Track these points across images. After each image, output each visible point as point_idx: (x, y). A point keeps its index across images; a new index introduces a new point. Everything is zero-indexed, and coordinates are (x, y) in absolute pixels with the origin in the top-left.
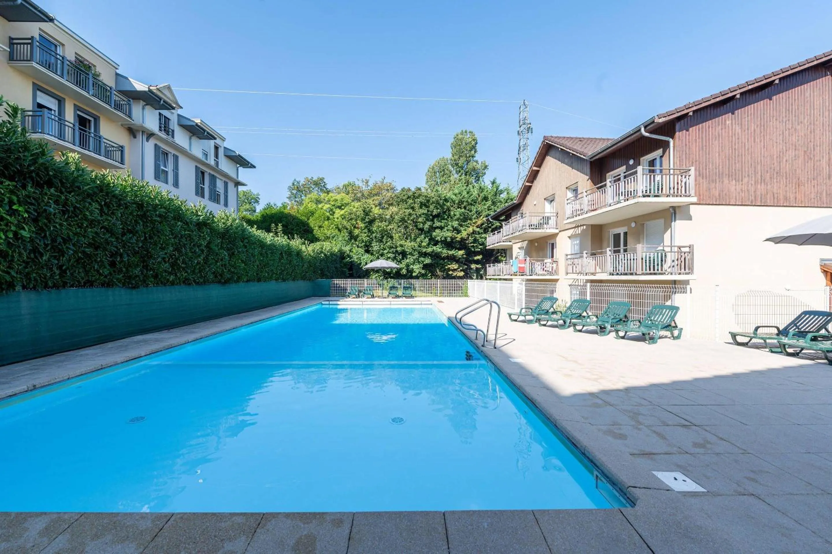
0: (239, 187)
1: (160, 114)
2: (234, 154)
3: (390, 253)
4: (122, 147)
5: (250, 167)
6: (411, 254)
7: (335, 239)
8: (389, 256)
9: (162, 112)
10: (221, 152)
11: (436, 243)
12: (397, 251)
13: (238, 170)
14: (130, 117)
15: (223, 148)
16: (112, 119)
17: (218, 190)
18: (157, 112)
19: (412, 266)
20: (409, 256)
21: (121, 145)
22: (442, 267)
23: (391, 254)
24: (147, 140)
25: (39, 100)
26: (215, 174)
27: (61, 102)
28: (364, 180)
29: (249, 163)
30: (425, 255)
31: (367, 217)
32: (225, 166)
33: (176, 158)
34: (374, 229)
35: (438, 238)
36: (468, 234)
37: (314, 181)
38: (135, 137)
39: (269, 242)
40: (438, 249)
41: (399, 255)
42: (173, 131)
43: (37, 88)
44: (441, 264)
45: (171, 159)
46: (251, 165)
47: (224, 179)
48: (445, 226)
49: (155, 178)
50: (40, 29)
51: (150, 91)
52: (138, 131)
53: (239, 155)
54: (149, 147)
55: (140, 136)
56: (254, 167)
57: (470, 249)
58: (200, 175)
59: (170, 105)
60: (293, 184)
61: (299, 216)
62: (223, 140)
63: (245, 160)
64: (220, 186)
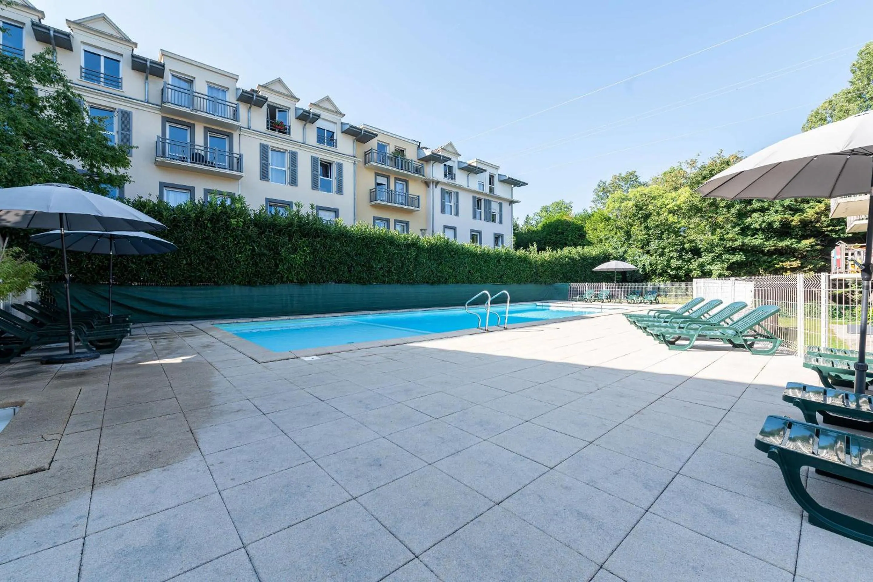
0: (513, 205)
1: (445, 165)
2: (505, 178)
3: (672, 251)
4: (418, 197)
5: (522, 185)
6: (706, 250)
7: (609, 240)
8: (671, 255)
9: (445, 163)
10: (496, 179)
11: (755, 232)
12: (684, 249)
13: (512, 190)
14: (423, 175)
15: (497, 175)
16: (415, 179)
17: (493, 210)
18: (443, 164)
19: (708, 267)
20: (703, 254)
21: (418, 195)
22: (769, 267)
23: (674, 253)
24: (436, 187)
25: (378, 181)
26: (490, 199)
27: (388, 178)
28: (689, 161)
29: (520, 182)
30: (733, 250)
31: (640, 212)
32: (500, 190)
33: (457, 194)
34: (651, 225)
35: (757, 226)
36: (817, 213)
37: (623, 178)
38: (429, 187)
39: (479, 252)
40: (758, 241)
41: (687, 253)
42: (455, 175)
43: (377, 174)
44: (765, 262)
45: (453, 195)
46: (523, 183)
47: (499, 201)
48: (770, 206)
49: (442, 213)
50: (378, 141)
51: (433, 153)
52: (430, 182)
53: (509, 178)
54: (437, 192)
55: (431, 186)
56: (527, 184)
57: (828, 235)
58: (477, 202)
59: (447, 158)
60: (599, 186)
61: (575, 221)
62: (497, 168)
63: (516, 180)
64: (495, 207)
